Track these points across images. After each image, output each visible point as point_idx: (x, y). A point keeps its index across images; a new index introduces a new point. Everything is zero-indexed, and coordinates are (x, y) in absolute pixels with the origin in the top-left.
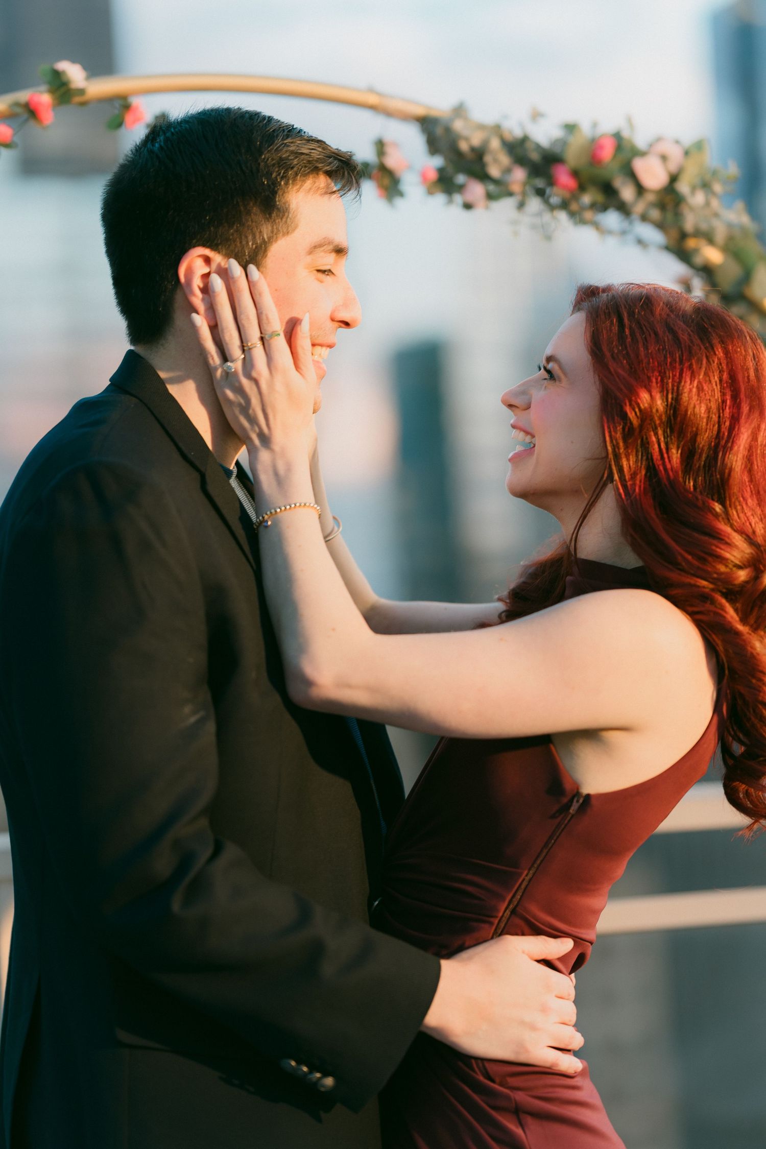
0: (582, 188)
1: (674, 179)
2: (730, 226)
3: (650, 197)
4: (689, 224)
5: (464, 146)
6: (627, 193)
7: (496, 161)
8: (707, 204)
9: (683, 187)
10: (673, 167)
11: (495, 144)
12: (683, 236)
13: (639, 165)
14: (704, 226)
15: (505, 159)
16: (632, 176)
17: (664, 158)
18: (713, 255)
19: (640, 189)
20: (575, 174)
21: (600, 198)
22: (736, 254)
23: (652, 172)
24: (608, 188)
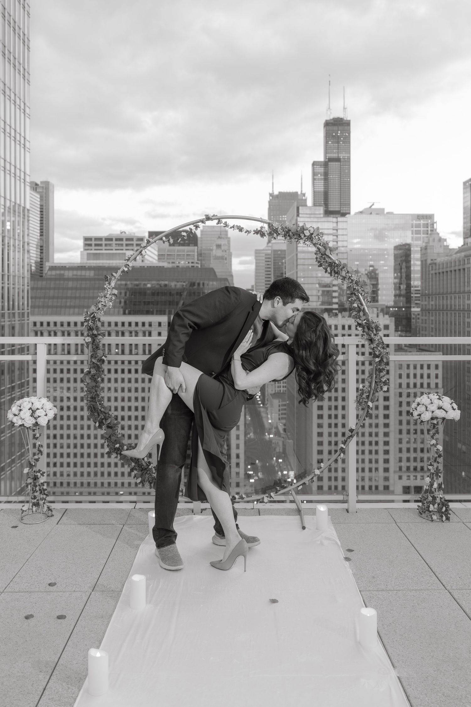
0: (294, 235)
3: (306, 237)
5: (275, 228)
6: (302, 237)
7: (280, 230)
9: (313, 236)
10: (311, 232)
11: (280, 228)
13: (305, 232)
16: (304, 233)
17: (309, 231)
19: (305, 236)
20: (292, 233)
22: (324, 247)
23: (307, 233)
24: (300, 236)
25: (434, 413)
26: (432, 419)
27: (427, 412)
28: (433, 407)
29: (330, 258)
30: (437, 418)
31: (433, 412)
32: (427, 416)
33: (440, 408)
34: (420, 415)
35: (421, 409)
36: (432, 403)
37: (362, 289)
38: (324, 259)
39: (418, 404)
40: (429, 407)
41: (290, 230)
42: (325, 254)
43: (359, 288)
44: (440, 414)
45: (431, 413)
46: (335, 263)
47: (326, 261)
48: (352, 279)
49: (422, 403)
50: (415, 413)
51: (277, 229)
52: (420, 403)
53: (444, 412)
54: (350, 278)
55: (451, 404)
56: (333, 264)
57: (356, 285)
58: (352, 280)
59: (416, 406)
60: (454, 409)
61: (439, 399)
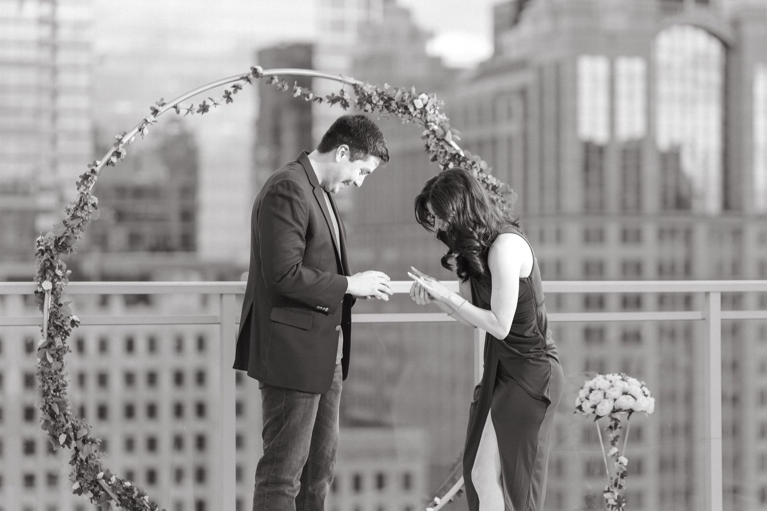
0: (399, 108)
1: (425, 106)
2: (440, 119)
3: (418, 111)
4: (429, 118)
5: (366, 94)
6: (411, 110)
7: (375, 98)
8: (435, 113)
9: (427, 108)
11: (375, 93)
12: (427, 122)
13: (415, 101)
14: (433, 120)
15: (377, 98)
16: (413, 104)
17: (422, 100)
18: (436, 127)
19: (415, 109)
20: (397, 103)
21: (404, 111)
22: (442, 127)
23: (419, 104)
24: (406, 108)
25: (617, 401)
26: (614, 411)
27: (606, 401)
28: (615, 393)
29: (451, 146)
30: (620, 410)
31: (615, 400)
32: (605, 408)
33: (625, 393)
34: (595, 407)
35: (596, 397)
36: (612, 386)
37: (503, 199)
38: (442, 147)
39: (591, 390)
40: (608, 392)
41: (391, 99)
42: (443, 140)
43: (498, 197)
44: (626, 402)
45: (612, 402)
46: (460, 156)
47: (446, 152)
48: (489, 182)
49: (598, 387)
50: (587, 406)
51: (370, 96)
52: (594, 388)
53: (632, 399)
54: (483, 181)
55: (641, 387)
56: (457, 156)
57: (493, 192)
58: (488, 185)
59: (588, 392)
60: (646, 396)
61: (623, 380)
